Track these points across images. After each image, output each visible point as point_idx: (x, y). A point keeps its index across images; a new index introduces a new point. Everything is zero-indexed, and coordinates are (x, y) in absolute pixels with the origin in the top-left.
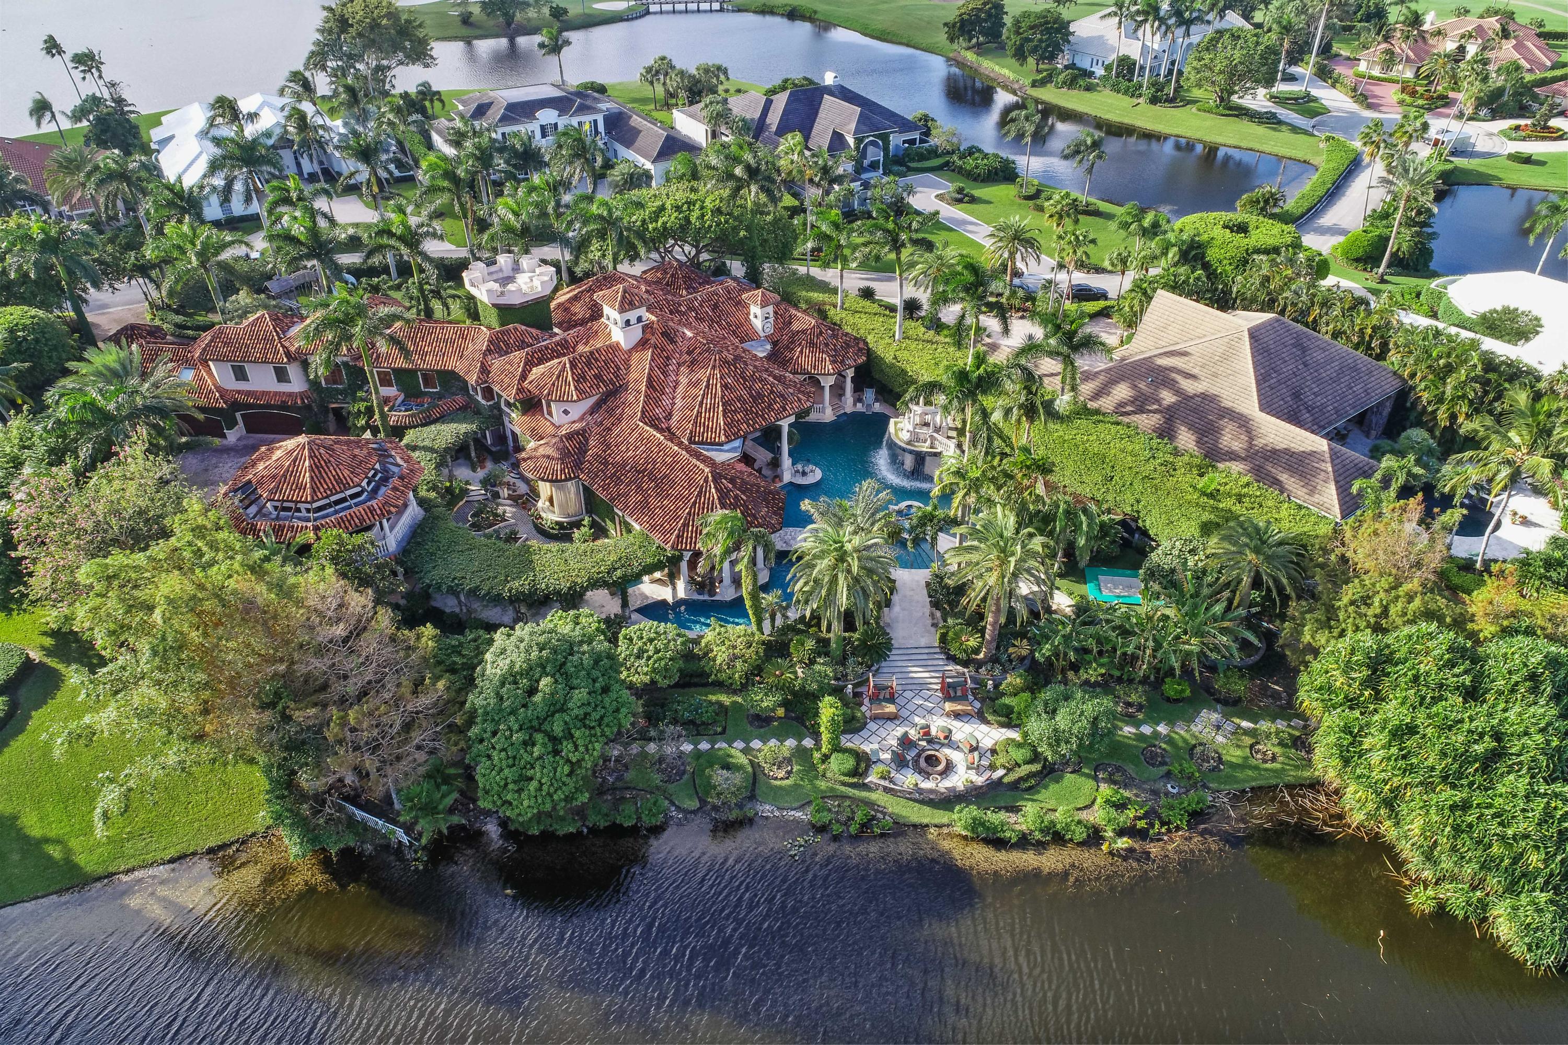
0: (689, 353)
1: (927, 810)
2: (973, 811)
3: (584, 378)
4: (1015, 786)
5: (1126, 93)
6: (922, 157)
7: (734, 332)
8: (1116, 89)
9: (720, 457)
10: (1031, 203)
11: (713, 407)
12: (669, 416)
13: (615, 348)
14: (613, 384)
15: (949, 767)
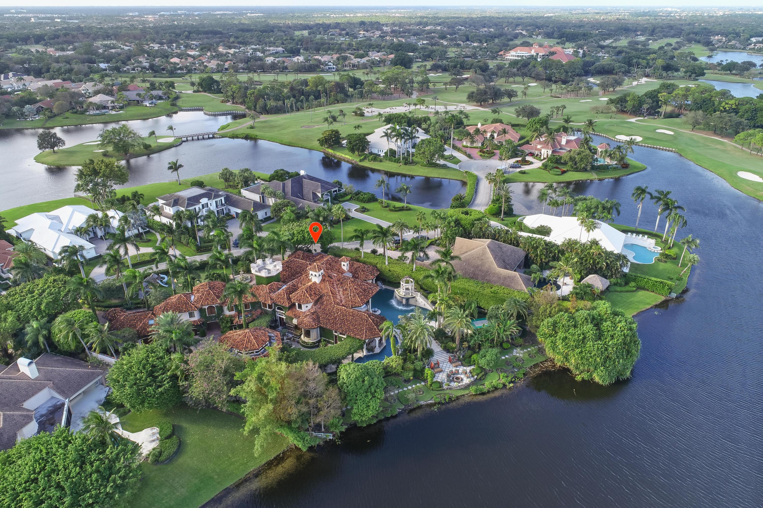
0: (339, 281)
1: (462, 391)
2: (474, 387)
3: (311, 295)
4: (480, 379)
5: (395, 162)
6: (343, 196)
8: (391, 160)
10: (388, 208)
11: (355, 296)
12: (341, 301)
13: (315, 283)
15: (462, 380)
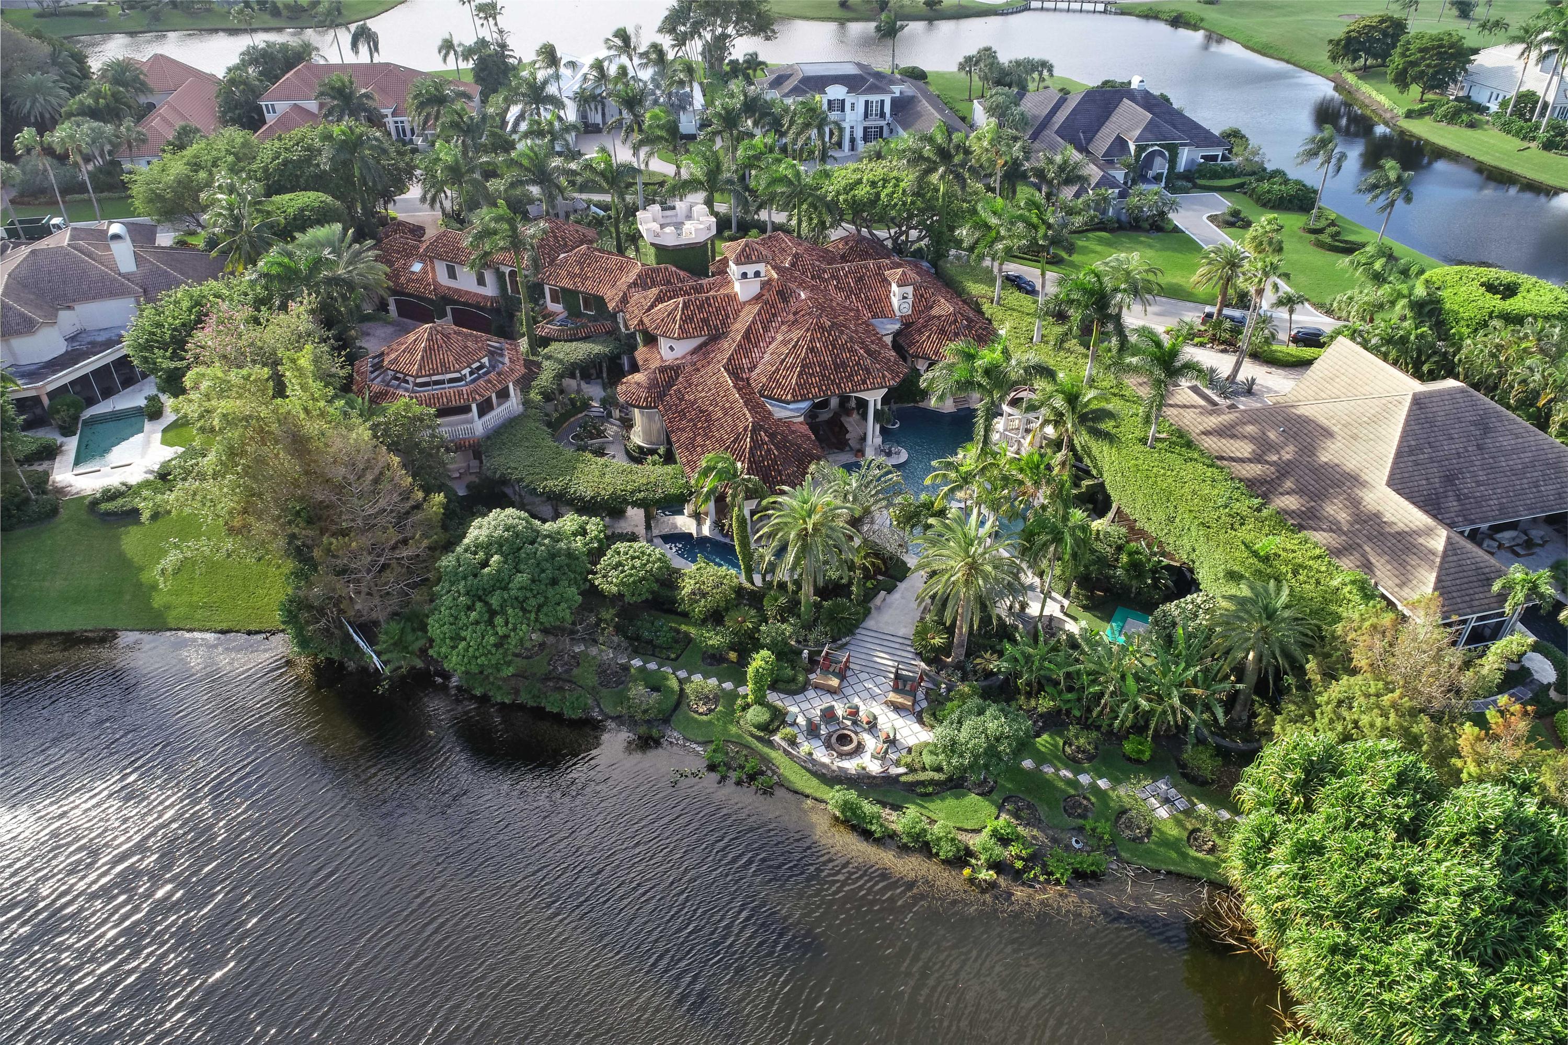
0: (795, 314)
1: (815, 782)
2: (852, 795)
3: (692, 320)
4: (911, 787)
5: (1517, 134)
6: (1216, 175)
7: (870, 307)
8: (1506, 128)
9: (779, 412)
10: (1313, 237)
11: (793, 366)
12: (751, 370)
13: (732, 298)
14: (717, 329)
15: (859, 749)
